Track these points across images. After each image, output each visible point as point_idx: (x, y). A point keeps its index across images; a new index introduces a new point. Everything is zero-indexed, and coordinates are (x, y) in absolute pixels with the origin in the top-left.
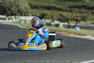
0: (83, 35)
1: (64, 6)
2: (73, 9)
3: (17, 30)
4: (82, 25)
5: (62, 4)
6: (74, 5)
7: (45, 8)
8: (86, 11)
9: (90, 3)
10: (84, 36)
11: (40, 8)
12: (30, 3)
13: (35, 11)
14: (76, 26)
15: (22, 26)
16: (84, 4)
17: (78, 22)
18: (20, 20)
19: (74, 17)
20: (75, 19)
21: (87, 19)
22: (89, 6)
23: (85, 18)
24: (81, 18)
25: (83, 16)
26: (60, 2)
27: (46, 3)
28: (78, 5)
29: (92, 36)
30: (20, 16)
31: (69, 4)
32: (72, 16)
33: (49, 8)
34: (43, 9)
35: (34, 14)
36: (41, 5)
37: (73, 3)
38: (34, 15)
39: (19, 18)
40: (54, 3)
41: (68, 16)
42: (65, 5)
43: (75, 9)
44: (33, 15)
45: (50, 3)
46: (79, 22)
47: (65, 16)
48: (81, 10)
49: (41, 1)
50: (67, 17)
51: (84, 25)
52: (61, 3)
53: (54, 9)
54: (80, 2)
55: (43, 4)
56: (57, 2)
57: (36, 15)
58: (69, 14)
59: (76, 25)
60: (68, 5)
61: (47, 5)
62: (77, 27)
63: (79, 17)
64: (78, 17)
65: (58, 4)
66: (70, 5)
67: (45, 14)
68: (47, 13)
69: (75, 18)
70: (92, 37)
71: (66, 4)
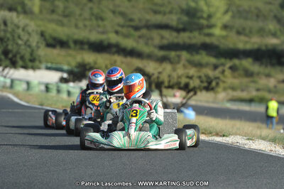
0: (217, 135)
1: (147, 44)
2: (173, 54)
3: (10, 110)
4: (199, 104)
5: (140, 37)
6: (176, 41)
7: (86, 47)
8: (213, 60)
9: (224, 37)
10: (224, 136)
11: (72, 45)
12: (43, 28)
13: (56, 53)
14: (184, 105)
15: (21, 100)
16: (208, 40)
17: (192, 93)
18: (12, 81)
19: (179, 77)
20: (182, 85)
21: (217, 84)
22: (222, 46)
23: (214, 84)
24: (202, 82)
25: (207, 77)
26: (132, 31)
27: (90, 31)
28: (188, 41)
29: (248, 139)
30: (11, 68)
31: (162, 37)
32: (175, 75)
33: (99, 47)
34: (82, 49)
35: (52, 63)
36: (76, 37)
37: (175, 34)
38: (54, 66)
39: (8, 73)
40: (117, 32)
41: (160, 73)
42: (148, 40)
43: (178, 53)
44: (49, 65)
45: (103, 33)
46: (195, 94)
47: (153, 74)
48: (197, 58)
49: (76, 26)
50: (158, 78)
51: (206, 105)
52: (137, 34)
53: (114, 50)
54: (196, 34)
55: (82, 34)
56: (124, 30)
57: (59, 66)
58: (164, 69)
59: (184, 101)
60: (157, 41)
61: (94, 37)
62: (187, 108)
63: (194, 78)
64: (191, 78)
65: (127, 36)
66: (165, 42)
67: (89, 64)
68: (95, 63)
69: (184, 81)
70: (248, 141)
71: (152, 39)
